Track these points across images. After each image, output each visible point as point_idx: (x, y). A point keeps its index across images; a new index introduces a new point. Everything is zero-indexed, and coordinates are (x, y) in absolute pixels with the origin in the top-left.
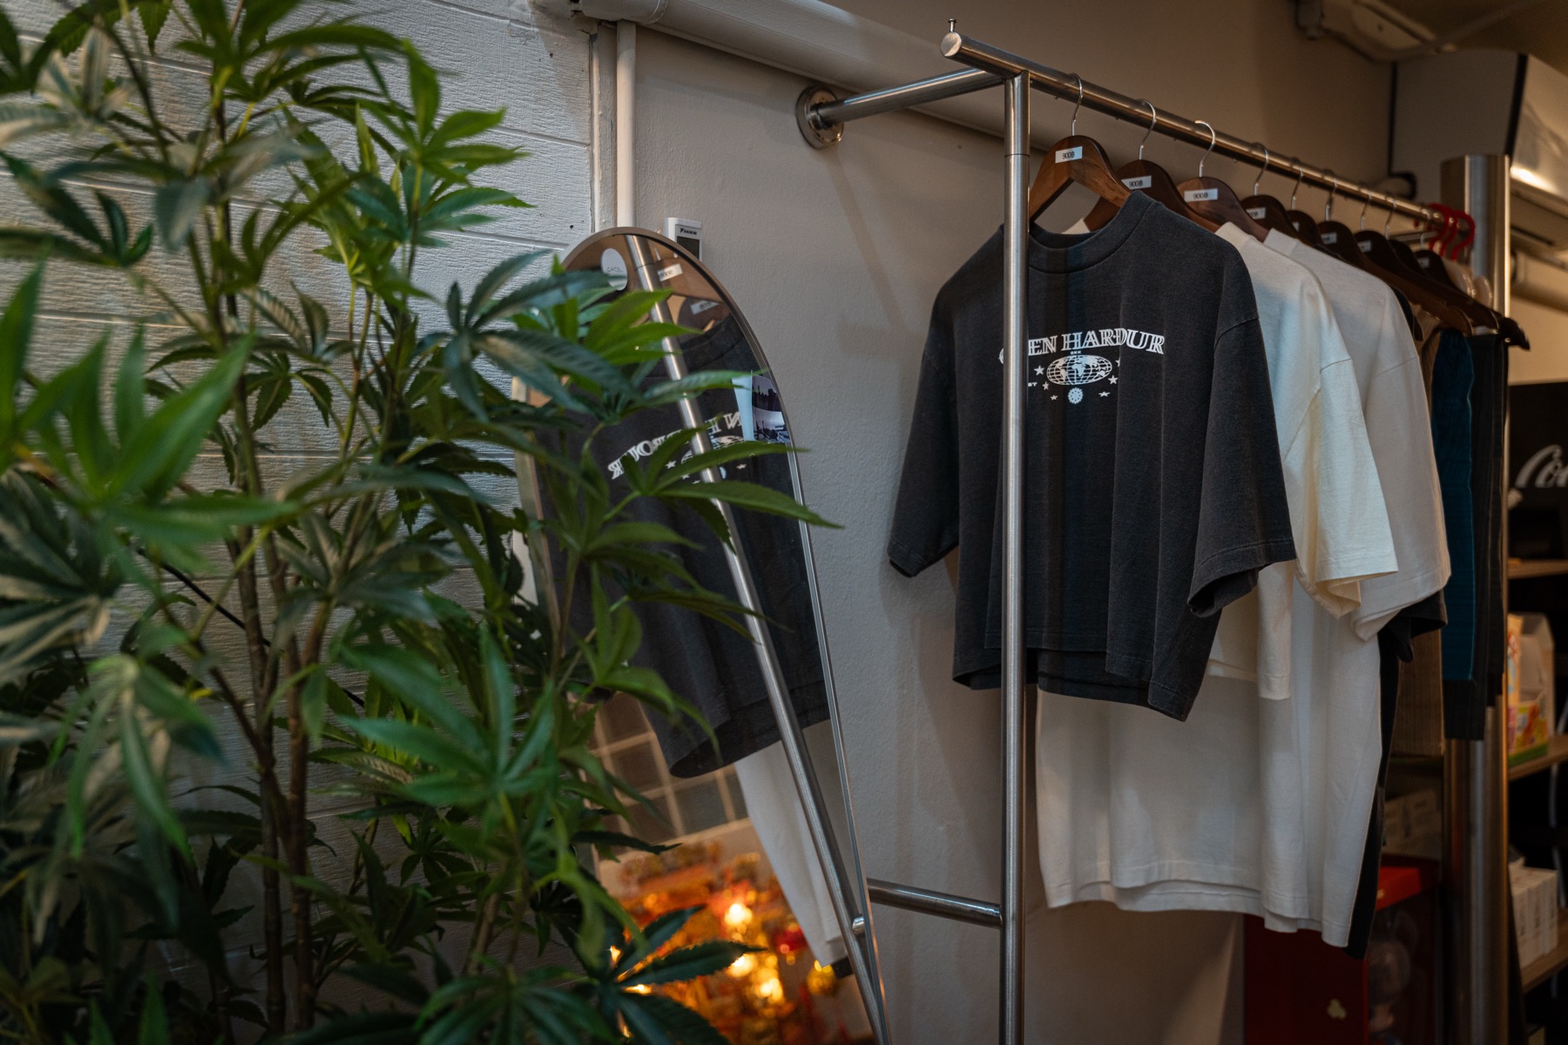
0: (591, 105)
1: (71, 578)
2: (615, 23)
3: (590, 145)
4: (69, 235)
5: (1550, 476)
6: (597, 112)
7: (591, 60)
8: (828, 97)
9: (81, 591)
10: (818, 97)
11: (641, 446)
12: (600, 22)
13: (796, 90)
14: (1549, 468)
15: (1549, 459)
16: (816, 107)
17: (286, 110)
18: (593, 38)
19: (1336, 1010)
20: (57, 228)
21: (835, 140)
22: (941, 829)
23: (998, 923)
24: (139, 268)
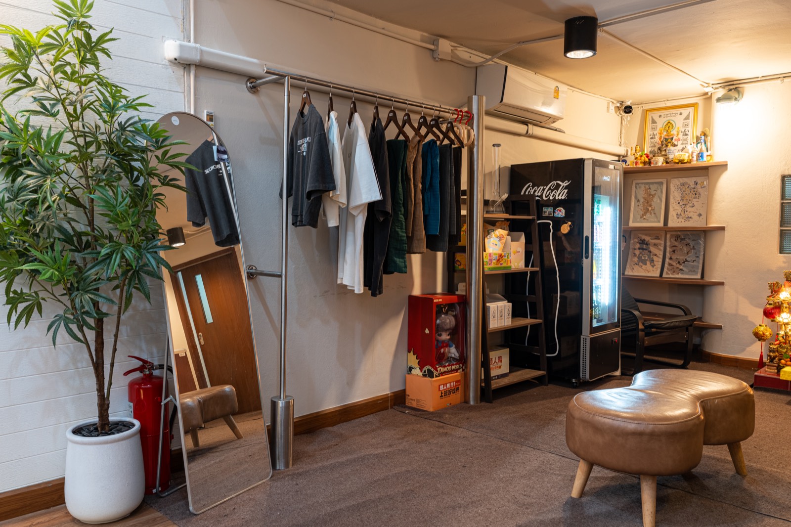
0: (184, 84)
1: (46, 172)
2: (190, 64)
3: (184, 93)
4: (44, 111)
5: (529, 191)
6: (186, 85)
7: (184, 73)
8: (254, 80)
9: (47, 175)
10: (251, 80)
11: (213, 166)
12: (186, 64)
13: (246, 79)
14: (529, 189)
15: (529, 186)
16: (251, 83)
17: (97, 87)
18: (185, 68)
19: (427, 331)
20: (42, 110)
21: (258, 90)
22: (294, 266)
23: (280, 276)
24: (57, 117)
